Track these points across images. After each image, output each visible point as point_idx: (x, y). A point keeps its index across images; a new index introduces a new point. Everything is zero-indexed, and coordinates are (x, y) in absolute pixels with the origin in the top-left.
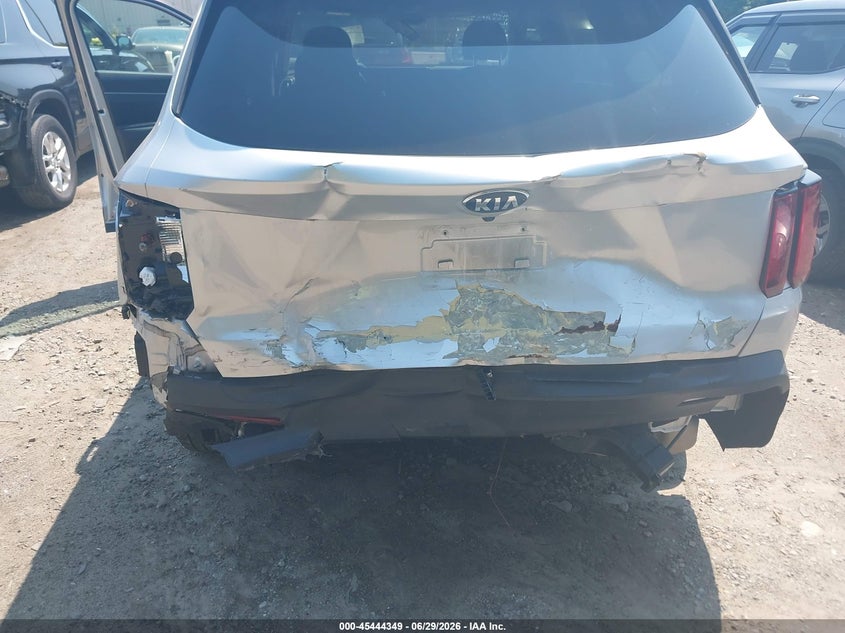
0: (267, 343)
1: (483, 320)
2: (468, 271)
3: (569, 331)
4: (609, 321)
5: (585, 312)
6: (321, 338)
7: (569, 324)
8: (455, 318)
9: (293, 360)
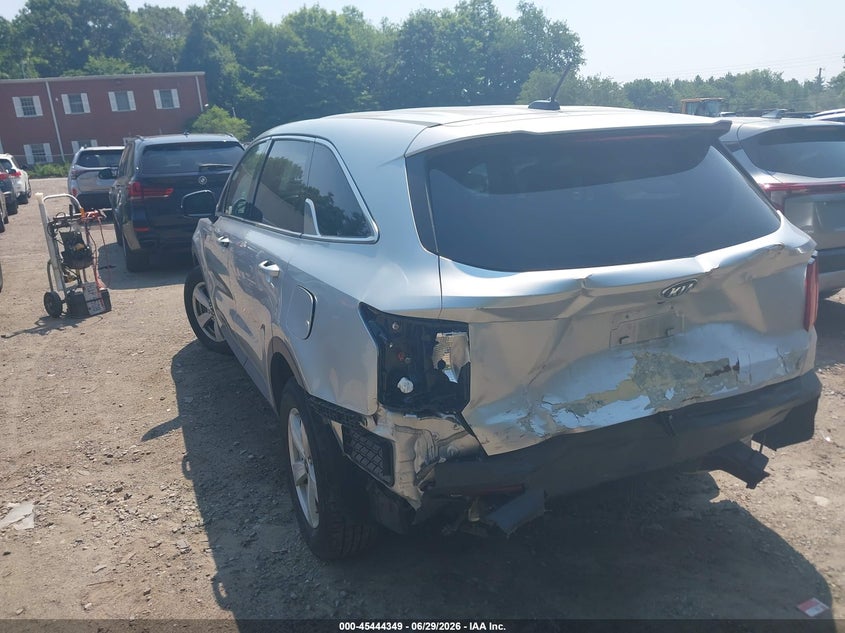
0: (520, 420)
1: (657, 377)
2: (638, 343)
3: (710, 376)
4: (732, 364)
5: (716, 360)
6: (556, 411)
7: (708, 370)
8: (639, 378)
9: (540, 431)
